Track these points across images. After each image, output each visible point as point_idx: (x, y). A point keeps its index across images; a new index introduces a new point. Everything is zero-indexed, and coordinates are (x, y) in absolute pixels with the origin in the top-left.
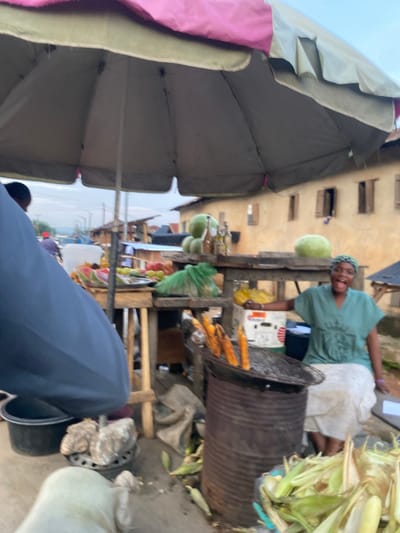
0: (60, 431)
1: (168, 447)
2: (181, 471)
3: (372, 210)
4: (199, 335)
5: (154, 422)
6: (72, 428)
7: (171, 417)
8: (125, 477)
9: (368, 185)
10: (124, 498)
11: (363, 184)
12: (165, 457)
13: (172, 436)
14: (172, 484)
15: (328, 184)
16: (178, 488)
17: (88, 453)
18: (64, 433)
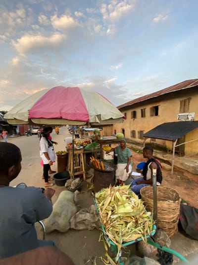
0: (65, 182)
1: (88, 183)
2: (90, 188)
3: (145, 117)
4: (91, 161)
5: (86, 177)
6: (67, 181)
7: (90, 176)
8: (77, 192)
9: (143, 110)
10: (76, 196)
11: (142, 110)
12: (88, 186)
13: (89, 180)
14: (89, 191)
15: (134, 110)
16: (90, 192)
17: (70, 186)
18: (66, 182)
